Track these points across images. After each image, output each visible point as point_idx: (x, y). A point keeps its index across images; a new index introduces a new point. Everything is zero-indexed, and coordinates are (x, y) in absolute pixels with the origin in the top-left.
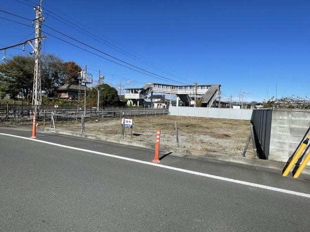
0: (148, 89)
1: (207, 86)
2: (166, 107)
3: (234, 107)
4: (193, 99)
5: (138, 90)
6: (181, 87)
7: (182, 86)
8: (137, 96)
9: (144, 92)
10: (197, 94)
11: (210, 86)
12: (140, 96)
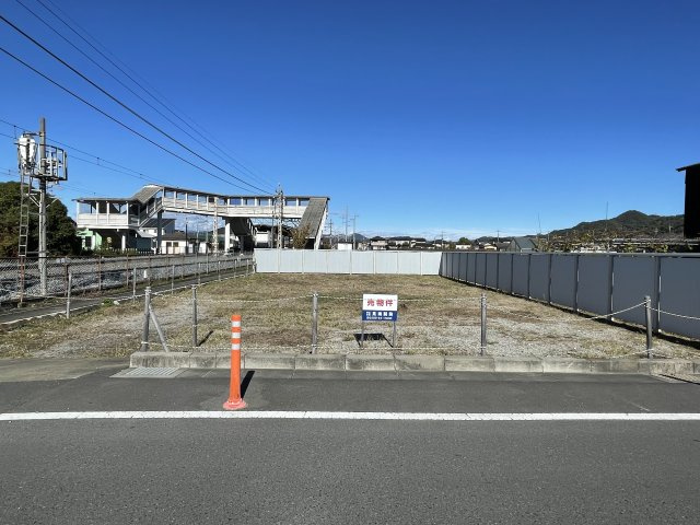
0: (151, 201)
1: (301, 199)
2: (191, 251)
3: (341, 246)
4: (263, 229)
5: (122, 203)
6: (235, 199)
7: (239, 198)
8: (120, 221)
9: (137, 209)
10: (283, 218)
11: (308, 199)
12: (130, 221)
